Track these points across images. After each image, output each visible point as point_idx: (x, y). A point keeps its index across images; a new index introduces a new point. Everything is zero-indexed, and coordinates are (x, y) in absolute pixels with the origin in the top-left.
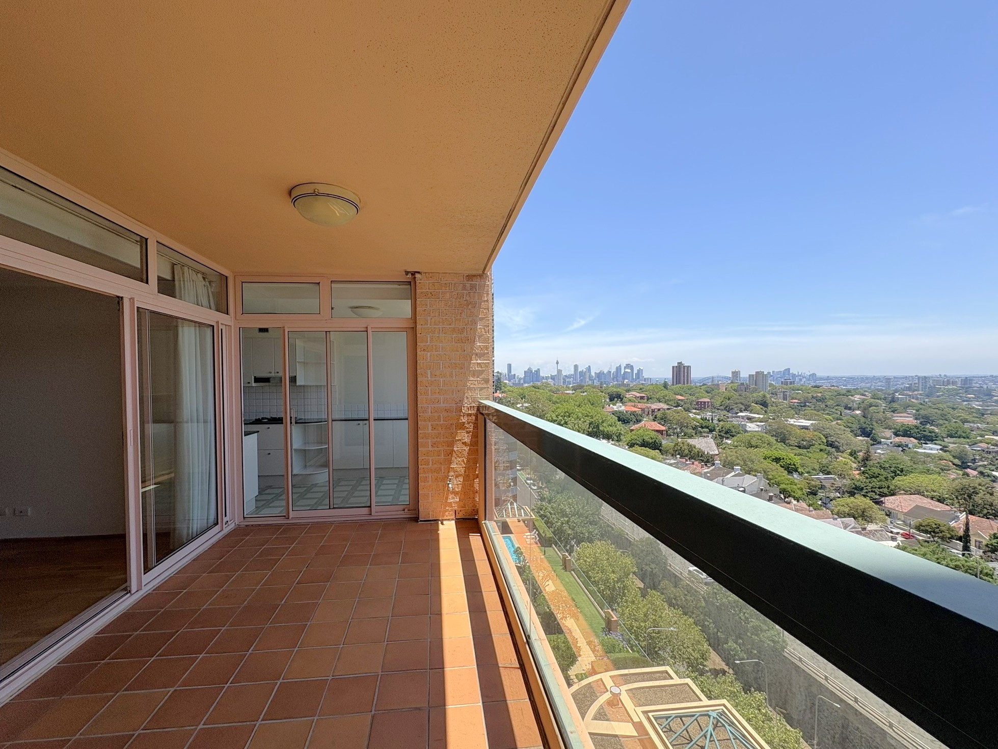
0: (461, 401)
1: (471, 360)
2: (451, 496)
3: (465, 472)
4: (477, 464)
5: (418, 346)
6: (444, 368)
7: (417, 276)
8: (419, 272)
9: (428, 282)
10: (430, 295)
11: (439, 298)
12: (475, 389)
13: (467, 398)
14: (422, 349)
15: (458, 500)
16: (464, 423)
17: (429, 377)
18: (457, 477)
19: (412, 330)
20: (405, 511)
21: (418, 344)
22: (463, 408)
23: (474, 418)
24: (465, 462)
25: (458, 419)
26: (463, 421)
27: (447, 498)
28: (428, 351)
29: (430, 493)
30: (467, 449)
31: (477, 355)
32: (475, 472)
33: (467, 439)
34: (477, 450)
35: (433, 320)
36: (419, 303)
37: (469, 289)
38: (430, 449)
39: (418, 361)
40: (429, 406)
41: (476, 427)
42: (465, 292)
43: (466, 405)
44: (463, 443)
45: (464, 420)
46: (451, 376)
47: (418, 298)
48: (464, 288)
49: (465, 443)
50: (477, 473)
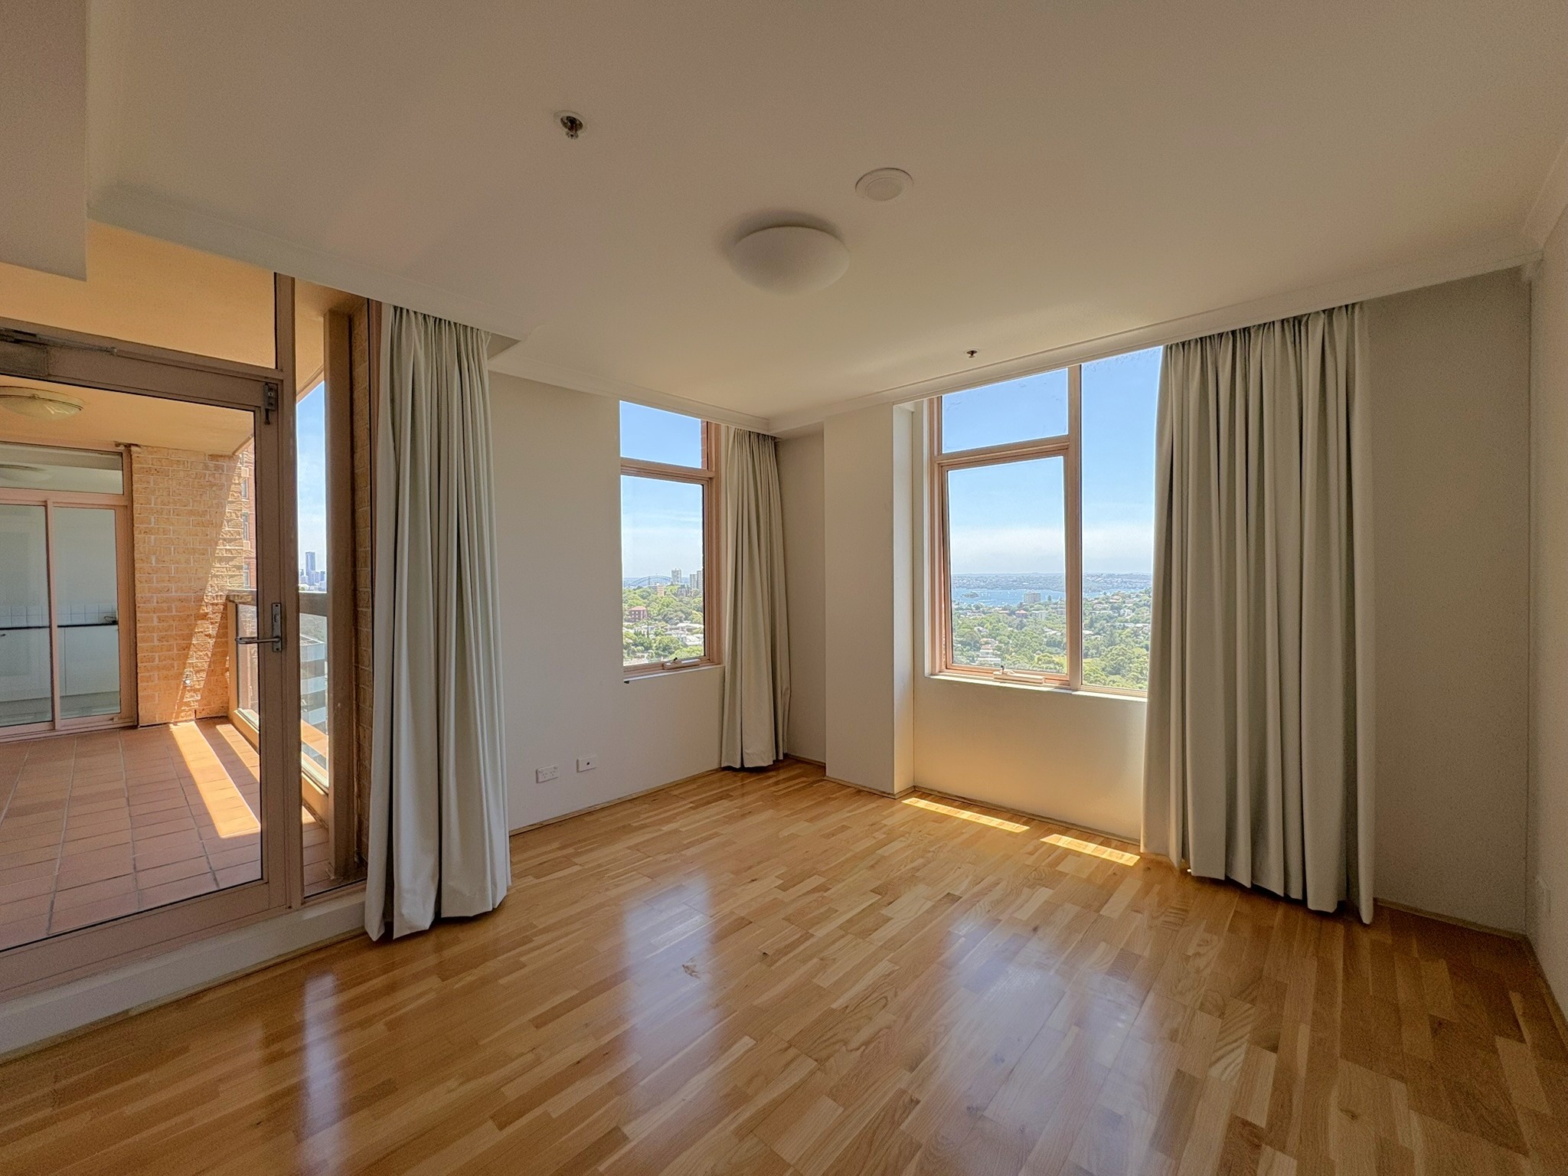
0: (203, 589)
1: (216, 544)
2: (188, 695)
3: (209, 666)
4: (226, 656)
5: (135, 528)
6: (176, 554)
7: (133, 449)
8: (136, 445)
9: (150, 456)
10: (153, 471)
11: (168, 476)
12: (223, 577)
13: (212, 586)
14: (143, 532)
15: (199, 698)
16: (207, 613)
17: (153, 562)
18: (197, 672)
19: (126, 510)
20: (115, 720)
21: (135, 525)
22: (205, 597)
23: (222, 607)
24: (210, 656)
25: (199, 609)
26: (206, 611)
27: (182, 697)
28: (152, 534)
29: (157, 695)
30: (212, 641)
31: (225, 540)
32: (224, 666)
33: (212, 630)
34: (227, 642)
35: (159, 500)
36: (136, 479)
37: (213, 469)
38: (156, 643)
39: (136, 545)
40: (154, 595)
41: (224, 616)
42: (208, 472)
43: (210, 594)
44: (206, 635)
45: (208, 610)
46: (188, 562)
47: (135, 474)
48: (206, 467)
49: (209, 636)
50: (227, 666)
